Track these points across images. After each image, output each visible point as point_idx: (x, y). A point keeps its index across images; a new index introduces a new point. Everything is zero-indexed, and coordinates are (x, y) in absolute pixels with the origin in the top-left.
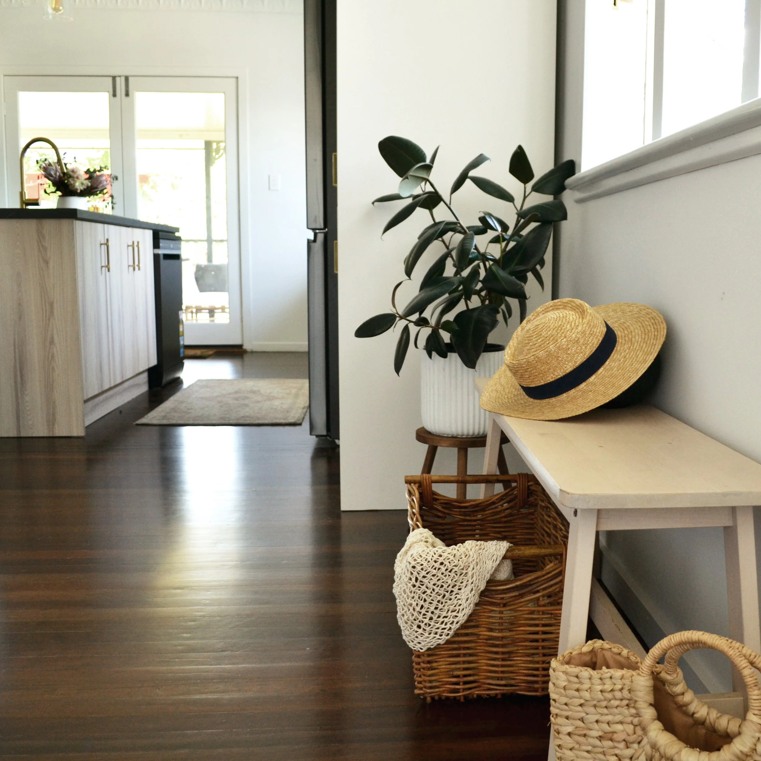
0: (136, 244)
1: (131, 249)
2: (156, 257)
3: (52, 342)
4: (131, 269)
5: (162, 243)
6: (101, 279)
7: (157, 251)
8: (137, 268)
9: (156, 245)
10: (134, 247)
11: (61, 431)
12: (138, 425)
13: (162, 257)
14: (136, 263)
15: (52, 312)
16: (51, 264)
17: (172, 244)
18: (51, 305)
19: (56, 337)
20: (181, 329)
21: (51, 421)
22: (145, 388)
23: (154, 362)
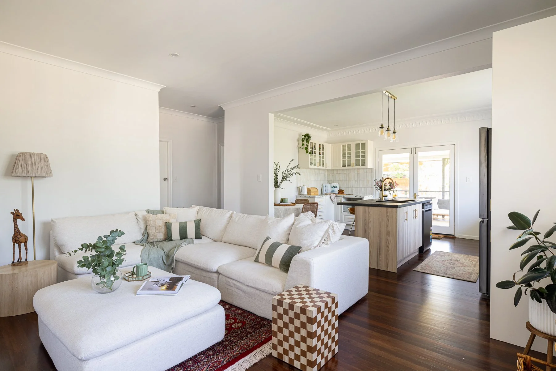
0: (416, 210)
1: (414, 212)
2: (423, 212)
3: (389, 243)
4: (414, 218)
5: (425, 207)
6: (405, 223)
7: (423, 210)
8: (416, 217)
9: (423, 208)
10: (416, 211)
11: (390, 270)
12: (414, 270)
13: (425, 211)
14: (416, 215)
15: (389, 235)
16: (389, 220)
17: (428, 206)
18: (389, 232)
19: (390, 243)
20: (431, 229)
21: (387, 266)
22: (417, 253)
23: (421, 245)
